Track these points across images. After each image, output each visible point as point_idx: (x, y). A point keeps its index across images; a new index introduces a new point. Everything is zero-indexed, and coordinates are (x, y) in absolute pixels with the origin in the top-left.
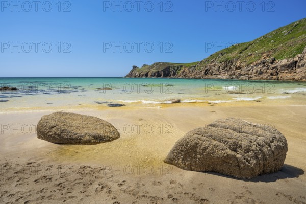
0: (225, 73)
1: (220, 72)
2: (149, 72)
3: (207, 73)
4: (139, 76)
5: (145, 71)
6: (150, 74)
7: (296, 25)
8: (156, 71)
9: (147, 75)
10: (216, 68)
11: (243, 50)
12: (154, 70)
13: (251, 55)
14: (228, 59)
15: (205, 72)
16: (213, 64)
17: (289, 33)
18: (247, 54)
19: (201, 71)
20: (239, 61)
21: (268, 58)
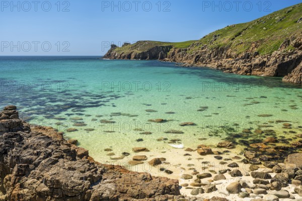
0: (215, 62)
1: (211, 61)
2: (132, 53)
3: (198, 60)
4: (120, 58)
5: (127, 52)
6: (133, 56)
7: (289, 12)
8: (140, 52)
9: (129, 57)
10: (207, 55)
11: (236, 36)
12: (138, 51)
13: (242, 43)
14: (219, 46)
15: (196, 59)
16: (204, 50)
17: (281, 20)
18: (239, 41)
19: (193, 56)
20: (230, 50)
21: (256, 49)
